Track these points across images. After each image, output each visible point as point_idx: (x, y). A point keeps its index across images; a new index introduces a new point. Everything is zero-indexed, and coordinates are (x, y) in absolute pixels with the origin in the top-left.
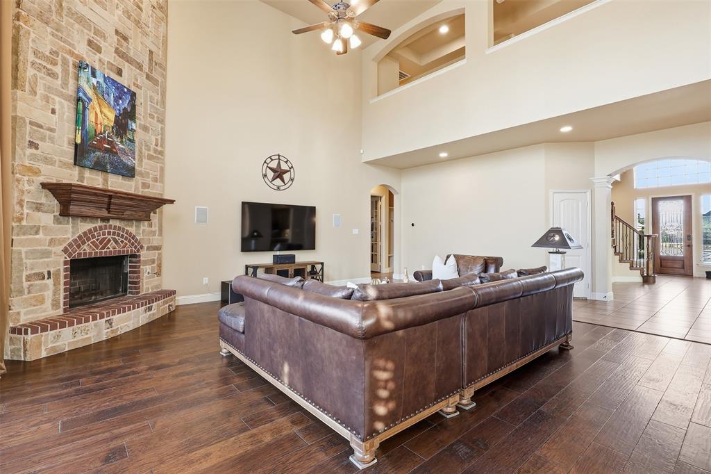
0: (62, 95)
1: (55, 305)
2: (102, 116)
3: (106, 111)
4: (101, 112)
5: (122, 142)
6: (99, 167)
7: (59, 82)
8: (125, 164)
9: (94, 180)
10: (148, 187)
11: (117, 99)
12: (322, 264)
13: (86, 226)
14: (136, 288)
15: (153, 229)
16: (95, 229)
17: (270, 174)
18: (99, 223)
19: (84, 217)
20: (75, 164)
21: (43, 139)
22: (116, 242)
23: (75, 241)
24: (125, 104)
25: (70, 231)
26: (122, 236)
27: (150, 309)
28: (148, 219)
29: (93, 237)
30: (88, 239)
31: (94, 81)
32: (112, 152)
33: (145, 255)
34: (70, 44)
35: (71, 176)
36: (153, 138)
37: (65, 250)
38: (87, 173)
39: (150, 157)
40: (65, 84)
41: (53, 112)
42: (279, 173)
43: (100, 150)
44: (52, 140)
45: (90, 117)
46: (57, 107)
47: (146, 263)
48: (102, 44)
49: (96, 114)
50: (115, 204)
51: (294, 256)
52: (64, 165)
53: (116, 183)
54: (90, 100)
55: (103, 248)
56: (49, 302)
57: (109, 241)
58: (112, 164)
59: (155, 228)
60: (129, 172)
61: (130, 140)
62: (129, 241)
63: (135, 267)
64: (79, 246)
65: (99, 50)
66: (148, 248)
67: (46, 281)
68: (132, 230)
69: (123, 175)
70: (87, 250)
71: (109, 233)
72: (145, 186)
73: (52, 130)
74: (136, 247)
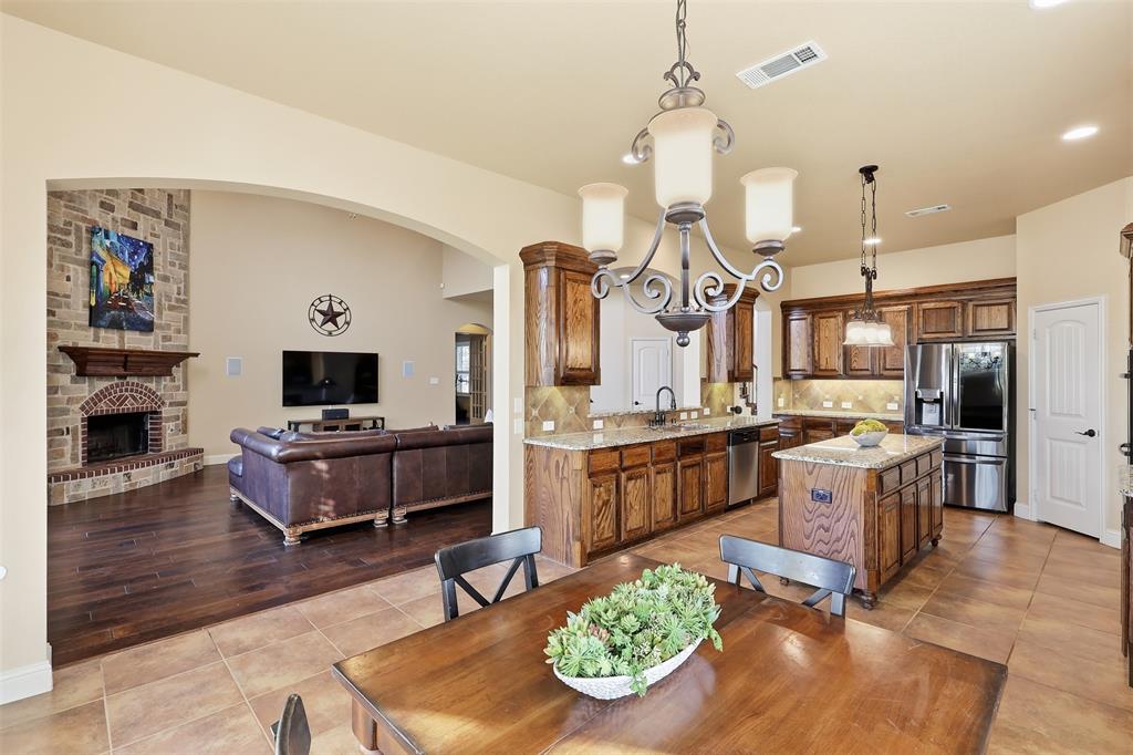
0: (76, 262)
1: (74, 459)
2: (117, 275)
3: (121, 269)
4: (115, 271)
5: (138, 298)
6: (115, 325)
7: (73, 250)
8: (142, 319)
9: (109, 340)
10: (170, 340)
11: (131, 256)
12: (383, 419)
13: (101, 385)
14: (157, 445)
15: (176, 383)
16: (112, 386)
17: (320, 318)
18: (116, 381)
19: (101, 376)
20: (90, 325)
22: (134, 398)
23: (92, 399)
24: (141, 258)
25: (86, 390)
26: (141, 393)
27: (172, 466)
28: (170, 374)
29: (110, 394)
30: (105, 397)
31: (108, 242)
32: (128, 308)
33: (166, 411)
34: (83, 211)
35: (86, 339)
36: (175, 288)
37: (83, 408)
38: (102, 333)
39: (171, 308)
40: (79, 251)
41: (68, 279)
42: (331, 316)
43: (115, 309)
44: (68, 305)
45: (105, 278)
46: (71, 274)
47: (168, 419)
48: (115, 202)
49: (110, 274)
50: (132, 362)
51: (347, 411)
52: (80, 327)
53: (134, 341)
54: (104, 262)
55: (121, 405)
56: (68, 456)
57: (127, 398)
58: (127, 320)
59: (179, 382)
60: (147, 327)
61: (147, 294)
62: (149, 397)
63: (156, 424)
64: (95, 404)
65: (112, 209)
66: (171, 404)
67: (65, 437)
68: (153, 386)
69: (141, 331)
70: (104, 407)
71: (126, 390)
72: (166, 338)
73: (68, 296)
74: (156, 403)
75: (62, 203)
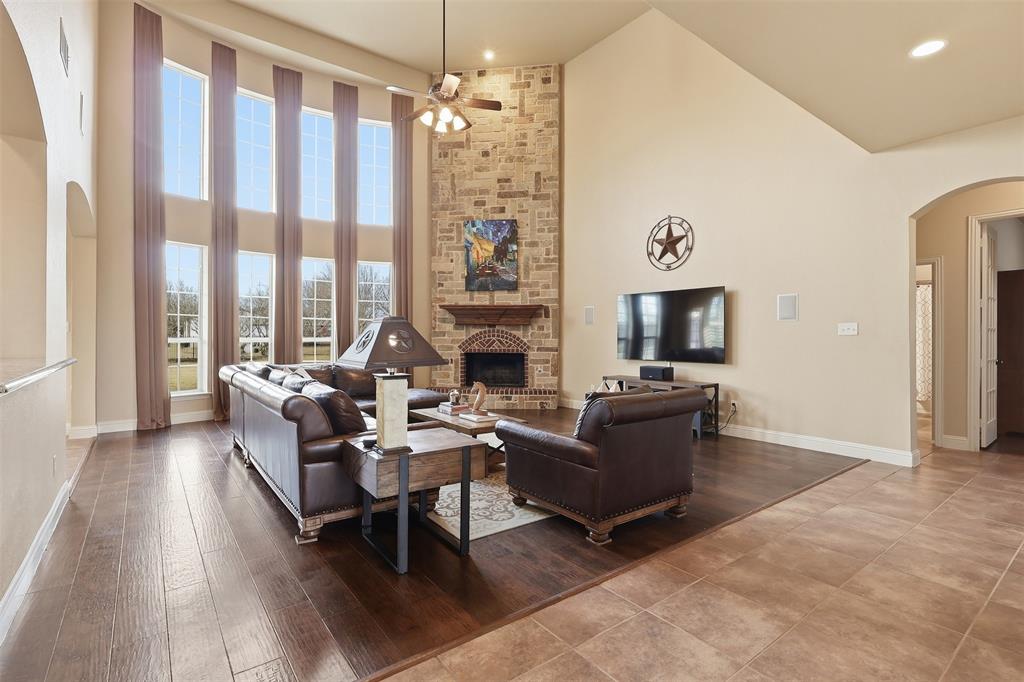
0: (457, 249)
1: (456, 380)
2: (484, 251)
3: (486, 246)
4: (482, 249)
5: (502, 265)
6: (483, 288)
7: (455, 241)
8: (506, 281)
9: (482, 299)
10: (538, 295)
11: (495, 234)
12: (716, 386)
13: (474, 331)
14: (524, 382)
15: (545, 331)
16: (481, 333)
17: (658, 250)
18: (487, 329)
19: (475, 326)
20: (466, 290)
21: (446, 280)
22: (501, 342)
23: (466, 341)
24: (505, 233)
25: (463, 335)
26: (507, 338)
27: (509, 399)
29: (481, 338)
30: (477, 340)
31: (474, 229)
32: (494, 273)
33: (532, 355)
34: (461, 213)
35: (463, 299)
36: (543, 250)
37: (460, 347)
38: (476, 295)
39: (539, 268)
40: (459, 240)
41: (452, 261)
42: (670, 244)
43: (482, 276)
44: (451, 278)
45: (473, 255)
46: (454, 257)
47: (536, 362)
48: (486, 198)
49: (478, 252)
51: (673, 369)
52: (460, 292)
53: (502, 298)
54: (472, 244)
55: (489, 346)
56: (452, 379)
57: (494, 341)
58: (493, 284)
59: (549, 330)
60: (513, 287)
61: (510, 260)
62: (515, 342)
64: (470, 344)
65: (483, 203)
66: (538, 349)
67: (449, 365)
68: (514, 332)
69: (509, 290)
70: (475, 347)
71: (494, 336)
72: (532, 294)
73: (451, 273)
74: (522, 347)
75: (448, 212)
